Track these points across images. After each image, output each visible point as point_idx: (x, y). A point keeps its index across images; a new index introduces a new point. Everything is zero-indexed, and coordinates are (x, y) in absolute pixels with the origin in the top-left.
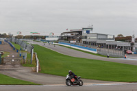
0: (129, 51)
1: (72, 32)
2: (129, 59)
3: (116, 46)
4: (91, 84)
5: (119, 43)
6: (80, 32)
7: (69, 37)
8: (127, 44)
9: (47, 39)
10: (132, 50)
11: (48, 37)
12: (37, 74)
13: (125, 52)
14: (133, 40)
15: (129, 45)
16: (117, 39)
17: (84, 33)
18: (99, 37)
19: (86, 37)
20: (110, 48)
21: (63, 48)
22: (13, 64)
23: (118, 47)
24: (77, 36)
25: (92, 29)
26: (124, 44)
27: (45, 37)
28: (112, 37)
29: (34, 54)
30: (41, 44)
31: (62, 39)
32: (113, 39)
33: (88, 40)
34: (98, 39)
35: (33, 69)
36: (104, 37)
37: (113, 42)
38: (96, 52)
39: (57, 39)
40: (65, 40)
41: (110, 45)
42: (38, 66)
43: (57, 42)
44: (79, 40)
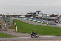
0: (57, 22)
1: (31, 13)
2: (57, 25)
4: (40, 37)
5: (52, 18)
6: (35, 13)
7: (30, 16)
9: (20, 16)
10: (58, 21)
12: (16, 32)
13: (55, 22)
14: (59, 17)
15: (57, 19)
18: (43, 15)
19: (38, 15)
21: (27, 20)
22: (6, 28)
24: (33, 15)
25: (40, 12)
26: (55, 18)
27: (19, 16)
28: (49, 15)
29: (15, 23)
30: (17, 19)
32: (49, 16)
33: (38, 17)
35: (14, 30)
36: (46, 15)
37: (50, 17)
38: (42, 22)
39: (24, 16)
40: (28, 17)
41: (48, 19)
42: (16, 29)
43: (25, 18)
44: (34, 17)
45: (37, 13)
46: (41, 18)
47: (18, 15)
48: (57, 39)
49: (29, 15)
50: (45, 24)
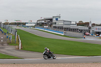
0: (87, 33)
1: (45, 20)
2: (88, 39)
3: (77, 29)
5: (80, 27)
6: (51, 20)
7: (43, 24)
8: (86, 28)
9: (27, 25)
10: (89, 32)
12: (20, 51)
13: (85, 34)
14: (90, 25)
15: (88, 29)
16: (78, 24)
17: (54, 20)
18: (65, 23)
19: (55, 23)
21: (39, 31)
22: (2, 44)
24: (49, 23)
25: (60, 17)
26: (84, 28)
27: (25, 24)
28: (75, 23)
29: (18, 36)
30: (22, 28)
31: (38, 25)
33: (57, 25)
34: (64, 24)
35: (17, 47)
36: (69, 23)
37: (76, 27)
38: (63, 34)
40: (40, 25)
41: (73, 29)
42: (20, 45)
43: (34, 27)
44: (51, 25)
46: (61, 28)
47: (22, 22)
48: (87, 62)
50: (68, 37)
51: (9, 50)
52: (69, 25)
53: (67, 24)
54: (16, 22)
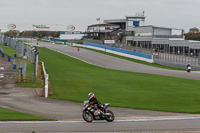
1: (108, 24)
3: (186, 49)
4: (144, 119)
6: (122, 25)
11: (63, 33)
12: (47, 100)
16: (188, 37)
18: (157, 33)
19: (133, 33)
20: (176, 53)
21: (91, 54)
23: (192, 51)
24: (116, 32)
25: (144, 18)
27: (58, 34)
28: (179, 33)
29: (40, 64)
30: (51, 45)
31: (88, 37)
32: (181, 37)
33: (136, 38)
34: (153, 36)
35: (38, 91)
36: (166, 33)
37: (182, 42)
38: (151, 61)
39: (79, 37)
40: (95, 38)
41: (176, 48)
42: (47, 87)
43: (80, 42)
44: (121, 39)
45: (130, 24)
46: (147, 45)
49: (100, 33)
51: (18, 98)
52: (165, 37)
53: (161, 36)
54: (37, 30)
